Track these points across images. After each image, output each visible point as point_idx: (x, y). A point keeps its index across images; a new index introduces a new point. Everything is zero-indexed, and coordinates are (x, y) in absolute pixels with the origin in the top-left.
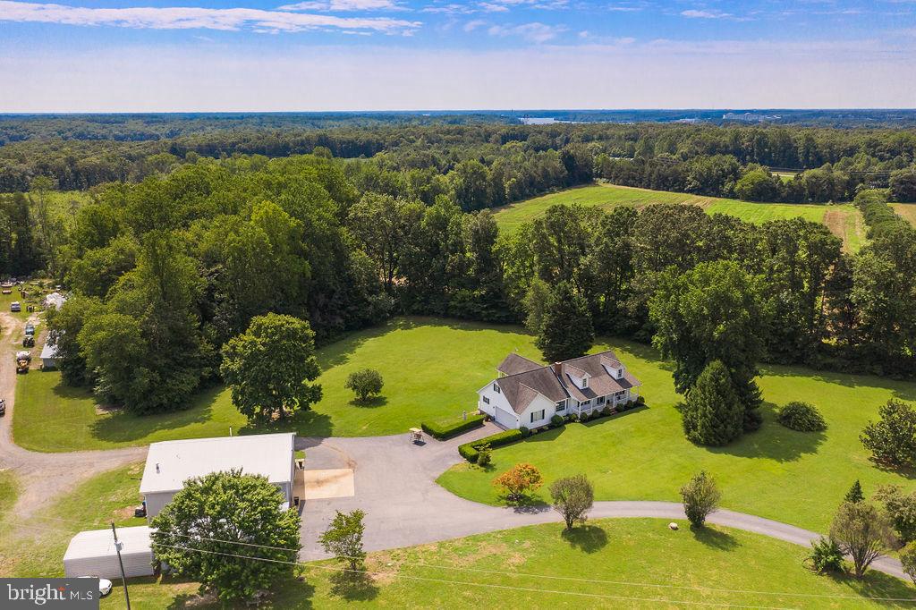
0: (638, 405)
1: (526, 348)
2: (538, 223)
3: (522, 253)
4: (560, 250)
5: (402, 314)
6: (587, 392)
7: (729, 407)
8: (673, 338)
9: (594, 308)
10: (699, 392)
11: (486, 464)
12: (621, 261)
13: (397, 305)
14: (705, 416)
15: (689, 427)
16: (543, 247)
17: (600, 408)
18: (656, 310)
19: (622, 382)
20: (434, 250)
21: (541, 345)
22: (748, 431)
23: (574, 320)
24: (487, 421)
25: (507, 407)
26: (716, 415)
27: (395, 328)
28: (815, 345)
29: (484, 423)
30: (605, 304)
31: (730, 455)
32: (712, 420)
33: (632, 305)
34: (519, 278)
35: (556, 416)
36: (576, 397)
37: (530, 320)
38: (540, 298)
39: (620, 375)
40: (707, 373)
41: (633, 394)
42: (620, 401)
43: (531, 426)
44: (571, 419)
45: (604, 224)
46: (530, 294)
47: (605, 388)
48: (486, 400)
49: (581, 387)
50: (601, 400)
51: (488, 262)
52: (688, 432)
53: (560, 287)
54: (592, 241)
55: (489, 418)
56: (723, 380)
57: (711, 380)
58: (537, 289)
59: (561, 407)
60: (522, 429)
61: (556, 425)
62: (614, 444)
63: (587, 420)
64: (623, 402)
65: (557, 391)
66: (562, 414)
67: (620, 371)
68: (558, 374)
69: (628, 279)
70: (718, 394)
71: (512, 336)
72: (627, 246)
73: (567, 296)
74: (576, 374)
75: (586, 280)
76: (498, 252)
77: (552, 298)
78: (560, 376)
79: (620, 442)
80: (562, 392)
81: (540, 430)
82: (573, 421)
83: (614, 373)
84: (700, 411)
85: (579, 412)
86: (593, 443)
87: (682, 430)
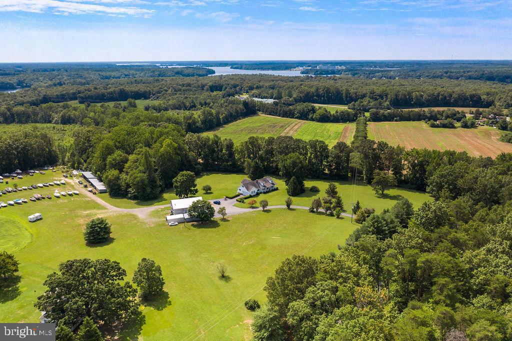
0: (277, 189)
1: (246, 177)
2: (247, 142)
3: (242, 151)
4: (253, 150)
5: (204, 171)
7: (297, 187)
9: (264, 166)
11: (243, 202)
12: (270, 152)
13: (202, 169)
14: (291, 189)
15: (288, 192)
16: (248, 149)
17: (268, 190)
18: (280, 166)
19: (273, 184)
20: (214, 151)
21: (250, 177)
22: (302, 193)
25: (246, 191)
27: (204, 175)
28: (321, 173)
30: (266, 165)
32: (293, 190)
33: (274, 165)
34: (241, 158)
35: (257, 192)
36: (262, 188)
37: (246, 171)
38: (249, 164)
39: (272, 182)
40: (292, 179)
41: (276, 186)
43: (252, 195)
45: (265, 142)
46: (246, 163)
47: (269, 185)
48: (240, 190)
49: (263, 185)
50: (268, 188)
51: (231, 154)
54: (263, 147)
55: (241, 194)
56: (295, 181)
57: (293, 181)
58: (248, 162)
59: (258, 190)
61: (258, 194)
63: (265, 193)
66: (259, 192)
69: (273, 158)
70: (294, 184)
71: (241, 175)
72: (272, 148)
73: (257, 163)
74: (261, 182)
75: (261, 158)
76: (235, 151)
77: (253, 164)
78: (258, 183)
80: (258, 187)
81: (254, 196)
82: (262, 193)
85: (263, 191)
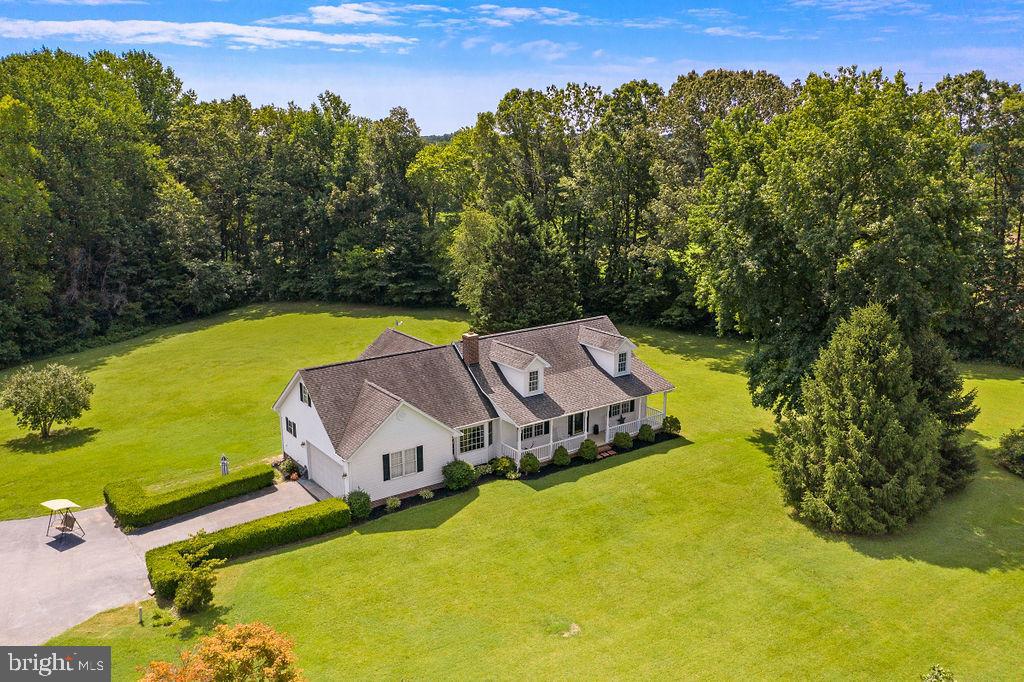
6: (538, 402)
8: (745, 269)
10: (824, 390)
11: (199, 609)
12: (632, 168)
14: (846, 454)
17: (572, 444)
23: (538, 272)
24: (288, 478)
26: (875, 450)
29: (279, 479)
31: (921, 564)
32: (864, 464)
35: (456, 463)
36: (513, 416)
39: (622, 367)
40: (846, 337)
41: (654, 410)
42: (623, 428)
43: (386, 491)
44: (495, 472)
47: (584, 395)
48: (291, 428)
49: (524, 391)
52: (795, 497)
53: (509, 209)
55: (295, 472)
56: (893, 354)
57: (859, 354)
59: (473, 440)
60: (357, 498)
61: (457, 485)
62: (598, 536)
63: (537, 474)
64: (631, 428)
65: (464, 401)
66: (477, 459)
67: (622, 357)
68: (472, 363)
70: (879, 392)
78: (475, 365)
79: (615, 530)
80: (478, 403)
81: (411, 500)
82: (503, 476)
83: (609, 362)
84: (830, 441)
85: (518, 453)
86: (543, 534)
87: (778, 494)
